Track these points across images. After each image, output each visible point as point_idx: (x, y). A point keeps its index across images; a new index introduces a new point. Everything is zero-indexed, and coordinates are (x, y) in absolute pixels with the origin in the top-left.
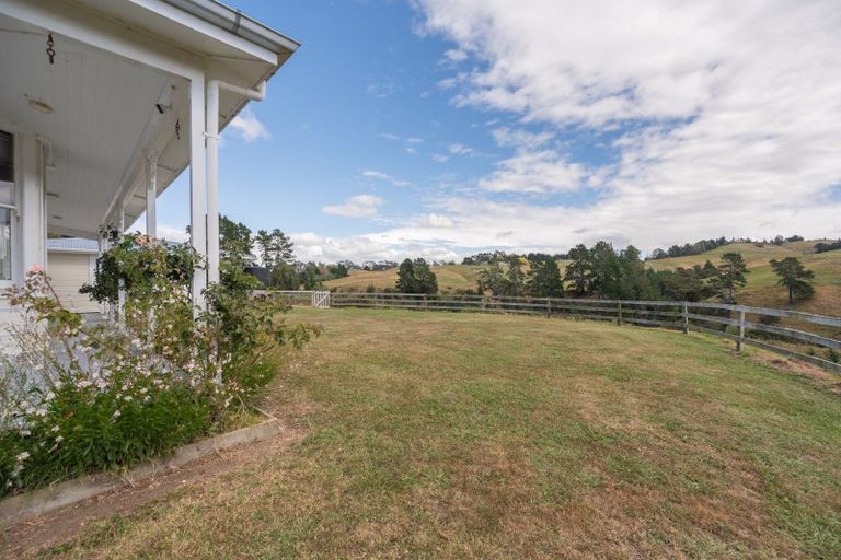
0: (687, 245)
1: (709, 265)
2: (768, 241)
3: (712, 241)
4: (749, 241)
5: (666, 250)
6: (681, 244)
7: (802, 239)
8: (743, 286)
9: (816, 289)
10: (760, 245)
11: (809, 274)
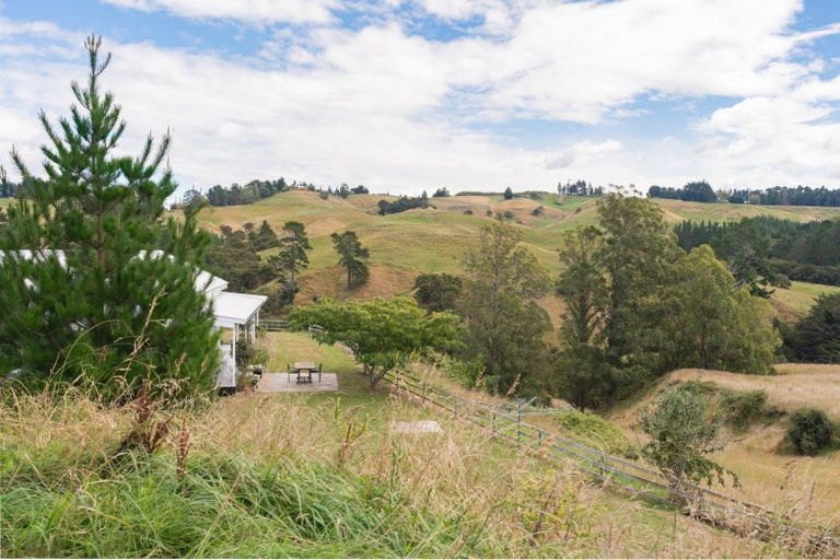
0: (235, 187)
1: (265, 227)
2: (334, 190)
3: (268, 183)
4: (312, 188)
5: (204, 192)
6: (227, 185)
7: (366, 192)
8: (305, 266)
9: (372, 271)
10: (324, 195)
11: (365, 253)
